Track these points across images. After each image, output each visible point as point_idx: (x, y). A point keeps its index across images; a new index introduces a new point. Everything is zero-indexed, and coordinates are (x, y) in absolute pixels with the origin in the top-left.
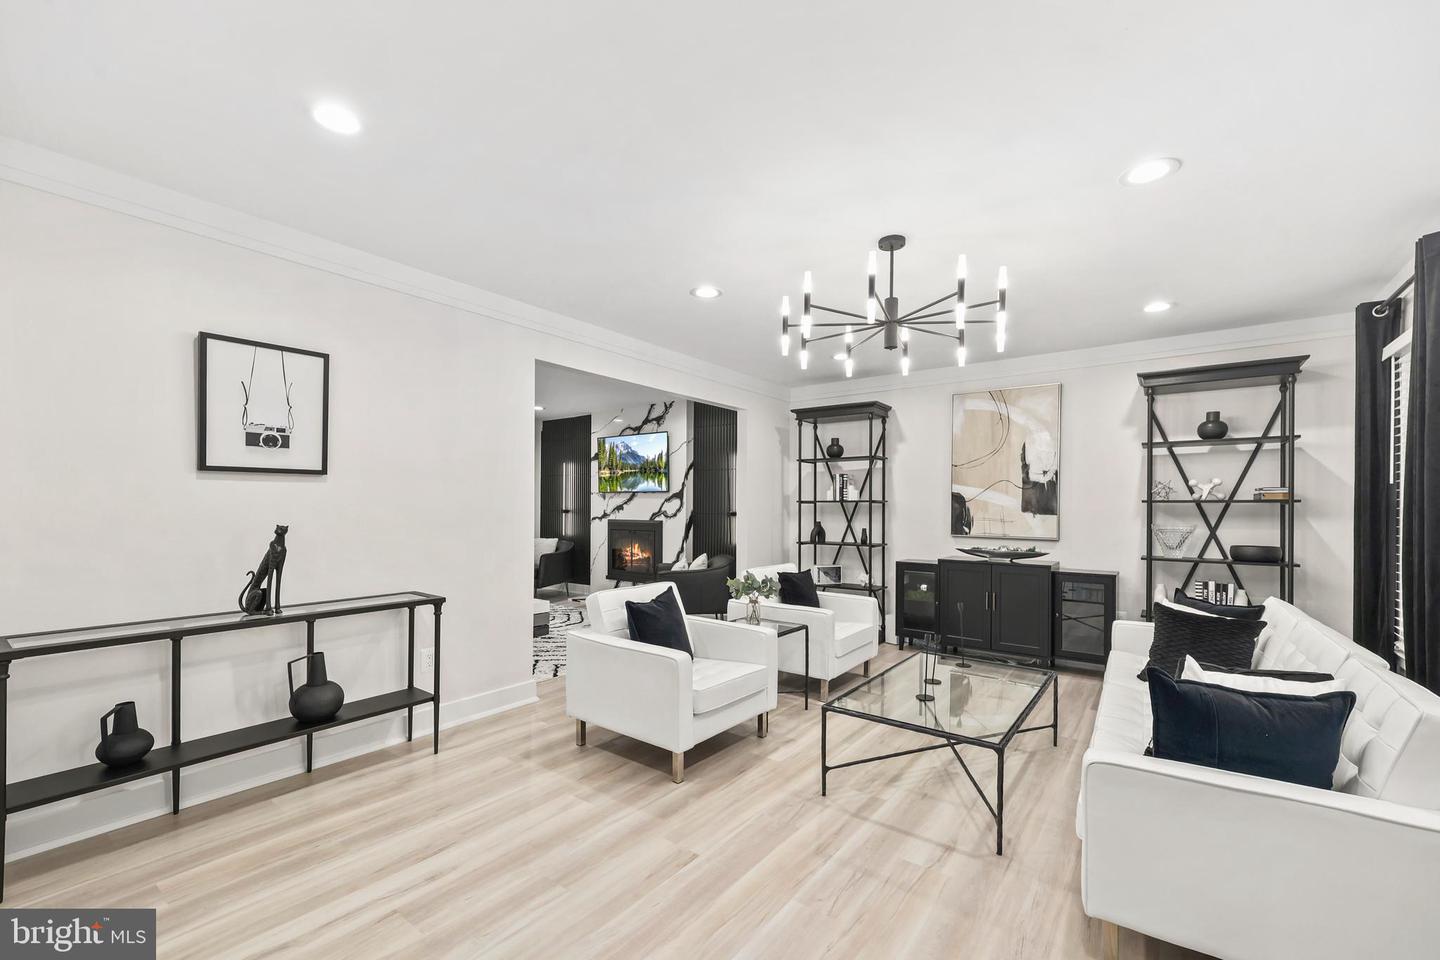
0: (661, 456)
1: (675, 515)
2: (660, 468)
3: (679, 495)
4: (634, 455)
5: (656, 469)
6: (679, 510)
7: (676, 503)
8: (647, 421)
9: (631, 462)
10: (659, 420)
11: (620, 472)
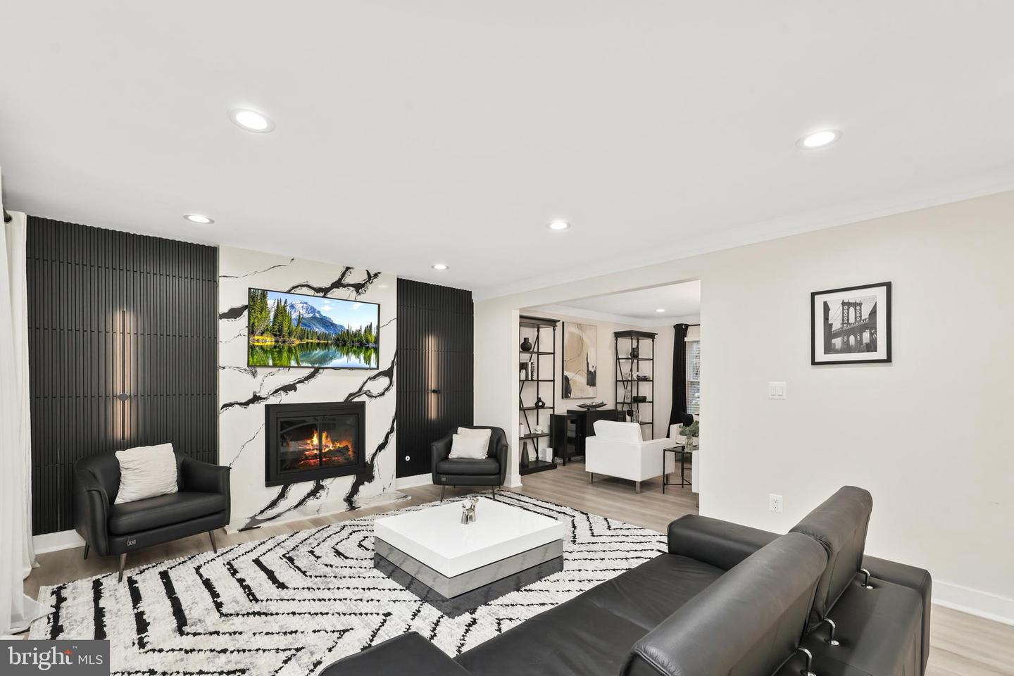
0: (369, 328)
1: (383, 394)
2: (368, 342)
3: (388, 373)
4: (325, 322)
5: (361, 343)
6: (387, 389)
7: (384, 381)
8: (338, 284)
9: (319, 330)
10: (358, 287)
11: (298, 342)
